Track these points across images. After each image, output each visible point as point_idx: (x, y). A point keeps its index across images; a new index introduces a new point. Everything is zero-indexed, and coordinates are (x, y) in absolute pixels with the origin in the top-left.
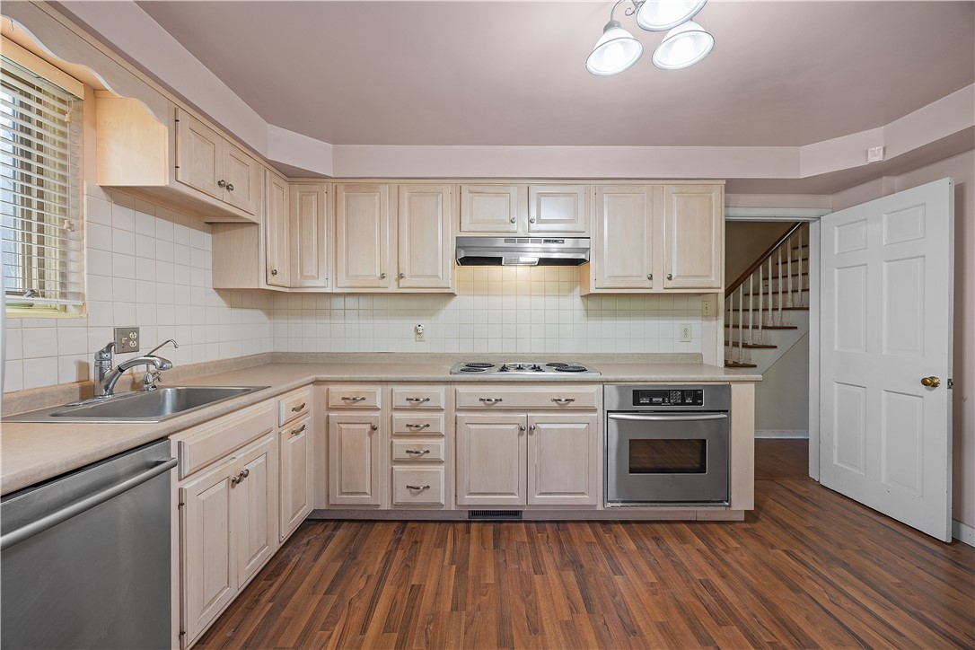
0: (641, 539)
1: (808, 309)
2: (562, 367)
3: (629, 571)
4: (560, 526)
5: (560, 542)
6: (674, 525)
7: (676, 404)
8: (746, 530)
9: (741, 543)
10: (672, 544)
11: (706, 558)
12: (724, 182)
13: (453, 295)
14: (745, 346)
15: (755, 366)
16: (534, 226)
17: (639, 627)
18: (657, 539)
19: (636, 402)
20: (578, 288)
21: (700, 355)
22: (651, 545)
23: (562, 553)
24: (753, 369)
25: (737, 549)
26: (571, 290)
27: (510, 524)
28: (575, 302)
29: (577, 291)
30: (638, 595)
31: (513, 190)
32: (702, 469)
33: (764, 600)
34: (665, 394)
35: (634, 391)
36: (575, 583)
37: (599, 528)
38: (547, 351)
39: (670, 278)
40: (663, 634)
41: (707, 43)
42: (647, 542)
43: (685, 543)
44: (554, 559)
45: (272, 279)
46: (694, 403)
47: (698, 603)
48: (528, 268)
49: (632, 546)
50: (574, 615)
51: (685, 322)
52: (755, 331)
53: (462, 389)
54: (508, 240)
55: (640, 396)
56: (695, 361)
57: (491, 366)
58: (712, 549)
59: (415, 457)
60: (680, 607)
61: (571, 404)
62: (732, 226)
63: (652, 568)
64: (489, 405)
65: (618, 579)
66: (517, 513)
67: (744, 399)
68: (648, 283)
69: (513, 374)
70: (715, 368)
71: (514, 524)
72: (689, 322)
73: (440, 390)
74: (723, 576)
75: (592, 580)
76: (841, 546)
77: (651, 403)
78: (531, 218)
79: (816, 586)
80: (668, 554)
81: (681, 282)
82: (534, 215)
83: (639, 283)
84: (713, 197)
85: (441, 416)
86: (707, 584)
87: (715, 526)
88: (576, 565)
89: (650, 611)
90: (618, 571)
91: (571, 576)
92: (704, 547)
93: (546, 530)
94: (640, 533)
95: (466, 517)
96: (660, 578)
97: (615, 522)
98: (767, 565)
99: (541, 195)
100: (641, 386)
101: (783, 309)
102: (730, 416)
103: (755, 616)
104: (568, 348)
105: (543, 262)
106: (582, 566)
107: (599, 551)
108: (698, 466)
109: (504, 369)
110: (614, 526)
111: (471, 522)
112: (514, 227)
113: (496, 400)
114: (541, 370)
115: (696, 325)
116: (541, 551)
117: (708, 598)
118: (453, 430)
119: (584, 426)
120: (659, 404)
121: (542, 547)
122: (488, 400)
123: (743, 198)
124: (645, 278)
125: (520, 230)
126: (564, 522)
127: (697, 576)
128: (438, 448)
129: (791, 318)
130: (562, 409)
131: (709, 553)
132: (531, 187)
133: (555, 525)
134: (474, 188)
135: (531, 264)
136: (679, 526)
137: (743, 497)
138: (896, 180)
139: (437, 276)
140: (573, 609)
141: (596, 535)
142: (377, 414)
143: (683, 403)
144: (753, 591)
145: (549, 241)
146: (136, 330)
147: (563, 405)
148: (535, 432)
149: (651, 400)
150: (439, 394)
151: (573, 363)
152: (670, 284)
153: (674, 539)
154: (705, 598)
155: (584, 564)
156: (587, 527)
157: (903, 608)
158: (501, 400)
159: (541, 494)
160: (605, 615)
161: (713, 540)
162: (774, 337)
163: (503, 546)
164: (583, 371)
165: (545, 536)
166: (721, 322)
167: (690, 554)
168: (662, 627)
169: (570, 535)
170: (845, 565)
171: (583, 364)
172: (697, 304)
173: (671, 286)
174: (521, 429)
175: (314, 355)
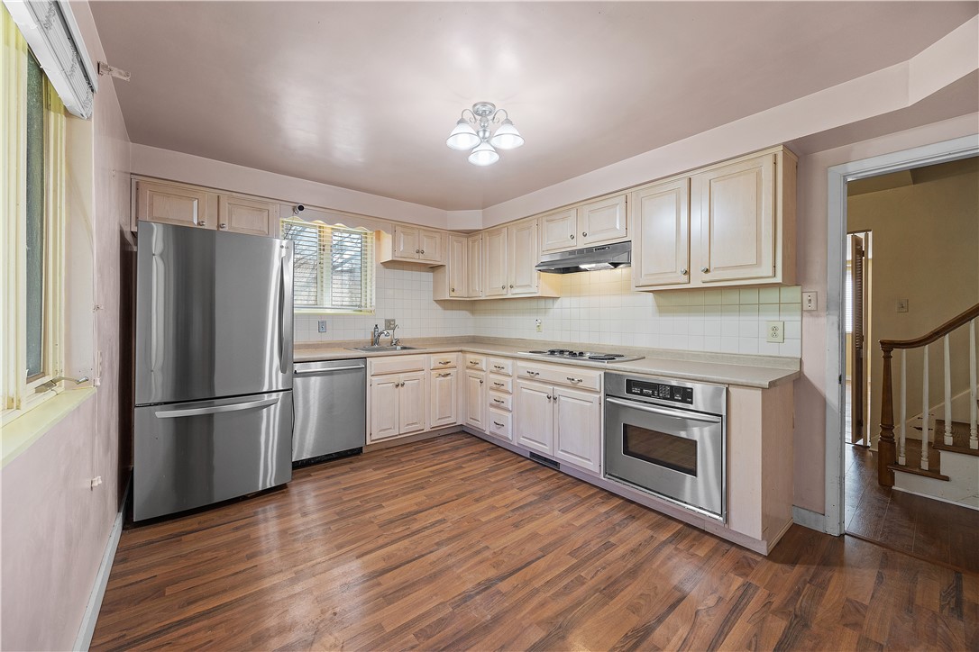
0: (619, 512)
4: (578, 482)
5: (560, 487)
6: (671, 521)
7: (663, 398)
10: (637, 525)
12: (781, 148)
19: (629, 391)
27: (555, 471)
31: (573, 213)
32: (693, 472)
34: (654, 387)
35: (627, 380)
43: (652, 529)
44: (540, 490)
45: (453, 294)
46: (683, 401)
49: (604, 510)
51: (775, 318)
54: (570, 253)
55: (633, 386)
59: (498, 404)
60: (564, 538)
61: (581, 384)
64: (532, 376)
66: (556, 464)
68: (683, 279)
72: (782, 318)
73: (509, 363)
77: (642, 394)
78: (584, 232)
80: (620, 525)
81: (716, 276)
82: (586, 229)
83: (673, 279)
85: (509, 379)
86: (609, 546)
92: (663, 538)
93: (564, 479)
94: (627, 510)
97: (622, 498)
100: (633, 376)
106: (548, 499)
107: (574, 500)
108: (691, 467)
110: (616, 499)
111: (533, 461)
112: (574, 242)
113: (536, 374)
119: (588, 404)
120: (648, 395)
121: (544, 484)
122: (532, 373)
124: (679, 274)
126: (585, 482)
128: (508, 400)
130: (575, 387)
133: (575, 481)
134: (549, 218)
136: (676, 523)
139: (529, 285)
141: (592, 495)
142: (483, 373)
143: (671, 398)
146: (394, 320)
147: (575, 384)
148: (557, 402)
149: (642, 390)
150: (509, 365)
152: (708, 277)
153: (646, 525)
155: (552, 499)
158: (539, 374)
159: (562, 451)
161: (686, 542)
165: (557, 481)
169: (573, 488)
173: (708, 280)
174: (550, 398)
175: (489, 338)
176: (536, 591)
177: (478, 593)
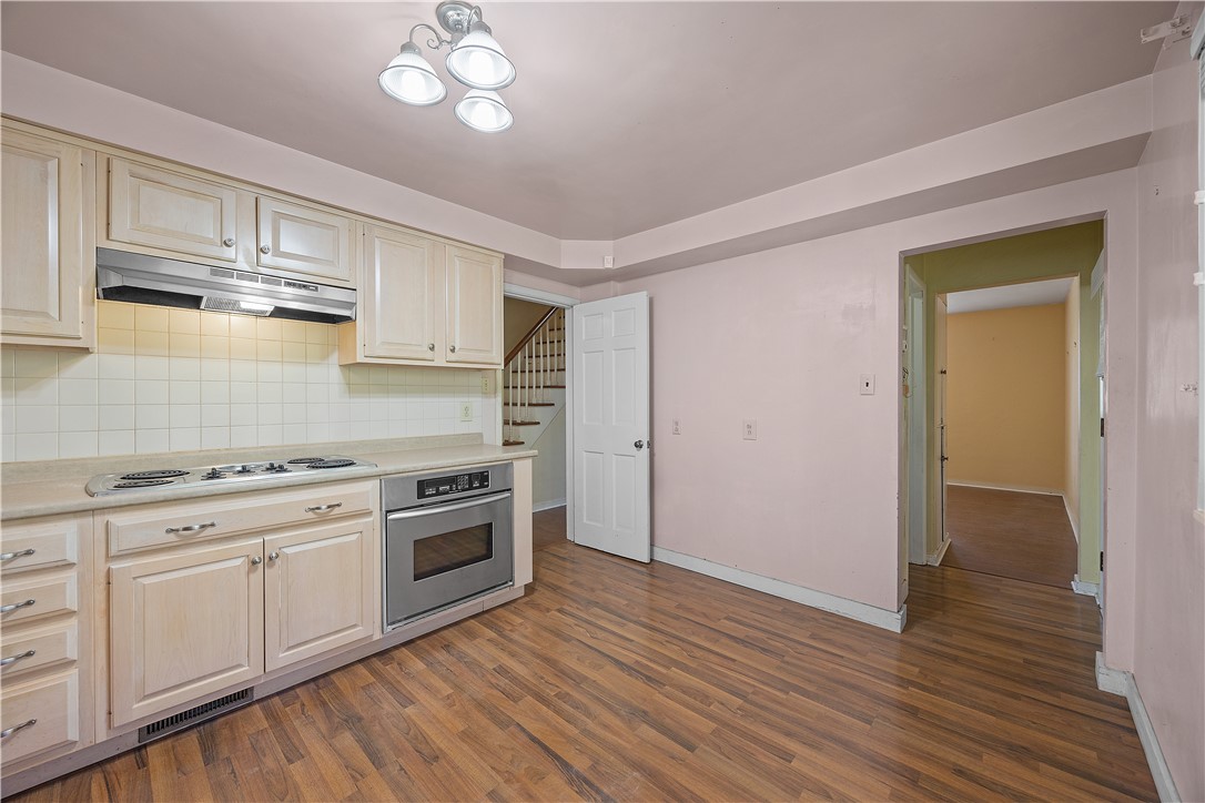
0: (431, 654)
1: (564, 387)
2: (315, 464)
3: (421, 695)
4: (320, 684)
5: (324, 704)
6: (462, 625)
7: (463, 490)
8: (526, 603)
9: (524, 617)
10: (464, 646)
11: (496, 644)
12: (503, 256)
13: (86, 351)
14: (515, 423)
15: (523, 443)
16: (266, 259)
17: (441, 750)
18: (447, 647)
19: (421, 495)
20: (336, 355)
21: (481, 435)
22: (442, 656)
23: (329, 715)
24: (522, 446)
25: (521, 624)
26: (325, 356)
27: (231, 716)
28: (330, 373)
29: (335, 358)
30: (434, 717)
31: (229, 197)
32: (488, 555)
33: (547, 660)
34: (452, 480)
35: (418, 482)
36: (355, 744)
37: (377, 663)
38: (285, 443)
39: (453, 350)
40: (466, 742)
41: (506, 119)
42: (437, 654)
43: (475, 638)
44: (318, 730)
46: (482, 486)
47: (495, 692)
48: (253, 319)
49: (421, 666)
50: (358, 784)
51: (466, 400)
52: (523, 408)
53: (118, 520)
54: (216, 271)
55: (427, 487)
56: (474, 441)
57: (181, 474)
58: (501, 634)
60: (480, 705)
61: (337, 511)
62: (509, 301)
63: (445, 679)
64: (185, 536)
65: (410, 710)
66: (243, 694)
67: (523, 477)
68: (429, 355)
69: (232, 481)
70: (495, 447)
71: (239, 713)
72: (471, 399)
73: (68, 529)
74: (513, 655)
75: (378, 728)
76: (593, 590)
77: (438, 493)
78: (262, 245)
79: (581, 630)
80: (461, 657)
81: (464, 356)
82: (266, 241)
83: (417, 353)
84: (494, 271)
85: (70, 576)
86: (502, 670)
87: (500, 610)
88: (353, 721)
89: (449, 725)
90: (408, 701)
91: (347, 740)
92: (493, 635)
93: (298, 697)
94: (428, 648)
95: (133, 742)
96: (456, 686)
97: (396, 648)
98: (546, 629)
99: (278, 216)
100: (426, 474)
101: (544, 387)
102: (512, 496)
103: (542, 678)
104: (322, 437)
105: (280, 313)
106: (360, 719)
107: (380, 690)
108: (484, 552)
109: (214, 475)
110: (396, 653)
111: (145, 746)
112: (230, 253)
113: (203, 527)
114: (285, 471)
115: (476, 402)
116: (295, 729)
117: (503, 682)
118: (101, 596)
119: (354, 537)
120: (446, 493)
121: (297, 723)
122: (185, 529)
123: (517, 276)
124: (426, 348)
125: (241, 258)
126: (326, 674)
127: (491, 666)
128: (60, 639)
129: (549, 395)
130: (323, 520)
131: (500, 639)
132: (262, 201)
133: (312, 685)
135: (259, 314)
136: (467, 623)
137: (523, 573)
138: (619, 286)
139: (46, 315)
140: (356, 775)
141: (374, 672)
143: (471, 488)
144: (538, 656)
145: (294, 285)
147: (324, 515)
148: (278, 562)
149: (438, 489)
150: (66, 537)
151: (331, 456)
152: (452, 357)
153: (465, 640)
154: (501, 684)
155: (363, 714)
156: (361, 669)
157: (631, 621)
158: (213, 525)
159: (289, 648)
160: (400, 760)
161: (501, 624)
162: (538, 414)
163: (224, 751)
164: (350, 464)
165: (298, 706)
166: (500, 400)
167: (481, 649)
168: (465, 736)
169: (337, 689)
170: (596, 604)
171: (346, 455)
172: (477, 380)
173: (453, 359)
174: (254, 563)
176: (586, 732)
177: (598, 791)
